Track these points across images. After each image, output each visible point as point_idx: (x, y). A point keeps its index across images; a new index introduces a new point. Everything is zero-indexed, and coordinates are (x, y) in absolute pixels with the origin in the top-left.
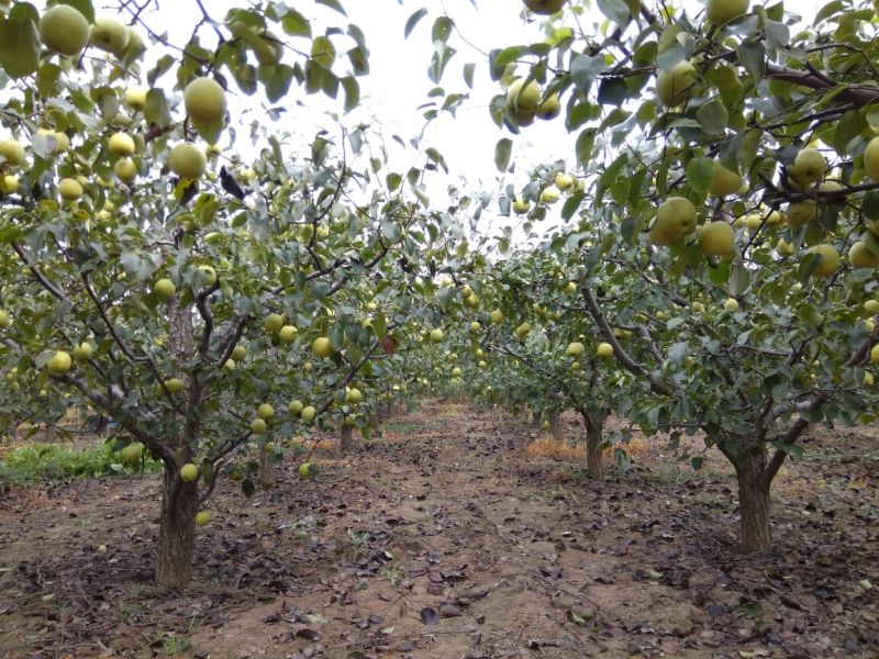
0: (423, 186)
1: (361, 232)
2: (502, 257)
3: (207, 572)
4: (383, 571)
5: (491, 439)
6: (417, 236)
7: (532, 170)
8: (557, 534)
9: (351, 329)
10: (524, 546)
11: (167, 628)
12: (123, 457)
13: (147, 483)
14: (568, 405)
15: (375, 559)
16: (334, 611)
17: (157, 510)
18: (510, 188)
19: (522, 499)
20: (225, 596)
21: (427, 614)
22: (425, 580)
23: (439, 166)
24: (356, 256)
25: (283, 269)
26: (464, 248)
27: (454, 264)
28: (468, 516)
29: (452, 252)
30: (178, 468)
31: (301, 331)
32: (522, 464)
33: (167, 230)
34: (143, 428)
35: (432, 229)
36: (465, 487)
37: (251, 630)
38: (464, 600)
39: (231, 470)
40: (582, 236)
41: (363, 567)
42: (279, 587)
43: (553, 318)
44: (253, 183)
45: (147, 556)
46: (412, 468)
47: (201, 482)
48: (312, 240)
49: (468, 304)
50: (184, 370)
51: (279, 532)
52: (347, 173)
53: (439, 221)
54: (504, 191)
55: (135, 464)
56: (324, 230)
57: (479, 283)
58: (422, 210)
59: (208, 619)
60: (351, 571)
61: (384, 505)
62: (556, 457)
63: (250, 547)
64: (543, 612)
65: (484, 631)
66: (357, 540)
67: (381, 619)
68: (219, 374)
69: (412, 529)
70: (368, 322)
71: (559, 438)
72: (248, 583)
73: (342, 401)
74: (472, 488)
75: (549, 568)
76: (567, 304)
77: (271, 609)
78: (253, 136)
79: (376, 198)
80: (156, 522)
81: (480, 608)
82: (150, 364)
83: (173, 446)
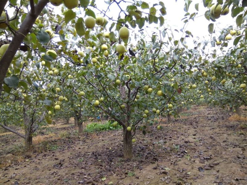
0: (185, 42)
1: (167, 59)
2: (213, 60)
3: (136, 155)
4: (185, 156)
5: (216, 116)
6: (184, 57)
7: (221, 31)
8: (241, 145)
9: (168, 87)
10: (231, 149)
11: (128, 169)
12: (113, 125)
13: (119, 132)
14: (242, 104)
15: (182, 153)
16: (172, 167)
17: (122, 139)
18: (214, 38)
19: (228, 135)
20: (142, 161)
21: (200, 169)
22: (198, 159)
23: (190, 36)
24: (167, 66)
25: (147, 73)
26: (200, 59)
27: (197, 64)
28: (210, 140)
29: (197, 60)
30: (126, 128)
31: (153, 89)
32: (227, 124)
33: (117, 67)
34: (117, 118)
35: (189, 55)
36: (208, 131)
37: (149, 171)
38: (212, 165)
39: (139, 128)
40: (241, 49)
41: (179, 155)
42: (156, 160)
43: (234, 77)
44: (137, 51)
45: (121, 150)
46: (191, 126)
47: (132, 131)
48: (154, 64)
49: (203, 76)
50: (125, 102)
51: (154, 144)
52: (162, 43)
53: (192, 52)
54: (212, 39)
55: (115, 127)
56: (157, 60)
57: (207, 69)
58: (186, 50)
59: (138, 167)
60: (175, 156)
61: (183, 137)
62: (239, 121)
63: (147, 148)
64: (239, 169)
65: (219, 174)
66: (176, 147)
67: (186, 170)
68: (134, 103)
69: (193, 144)
70: (172, 85)
71: (239, 115)
72: (147, 158)
73: (167, 108)
74: (211, 132)
75: (240, 156)
76: (238, 72)
77: (155, 165)
78: (135, 38)
79: (171, 49)
80: (122, 141)
81: (217, 168)
82: (117, 102)
83: (124, 122)
